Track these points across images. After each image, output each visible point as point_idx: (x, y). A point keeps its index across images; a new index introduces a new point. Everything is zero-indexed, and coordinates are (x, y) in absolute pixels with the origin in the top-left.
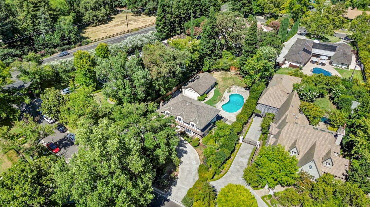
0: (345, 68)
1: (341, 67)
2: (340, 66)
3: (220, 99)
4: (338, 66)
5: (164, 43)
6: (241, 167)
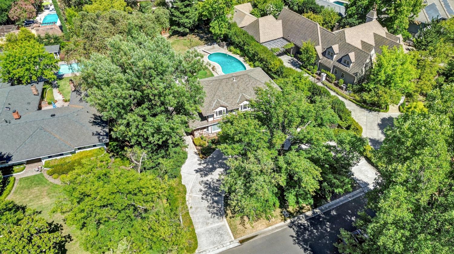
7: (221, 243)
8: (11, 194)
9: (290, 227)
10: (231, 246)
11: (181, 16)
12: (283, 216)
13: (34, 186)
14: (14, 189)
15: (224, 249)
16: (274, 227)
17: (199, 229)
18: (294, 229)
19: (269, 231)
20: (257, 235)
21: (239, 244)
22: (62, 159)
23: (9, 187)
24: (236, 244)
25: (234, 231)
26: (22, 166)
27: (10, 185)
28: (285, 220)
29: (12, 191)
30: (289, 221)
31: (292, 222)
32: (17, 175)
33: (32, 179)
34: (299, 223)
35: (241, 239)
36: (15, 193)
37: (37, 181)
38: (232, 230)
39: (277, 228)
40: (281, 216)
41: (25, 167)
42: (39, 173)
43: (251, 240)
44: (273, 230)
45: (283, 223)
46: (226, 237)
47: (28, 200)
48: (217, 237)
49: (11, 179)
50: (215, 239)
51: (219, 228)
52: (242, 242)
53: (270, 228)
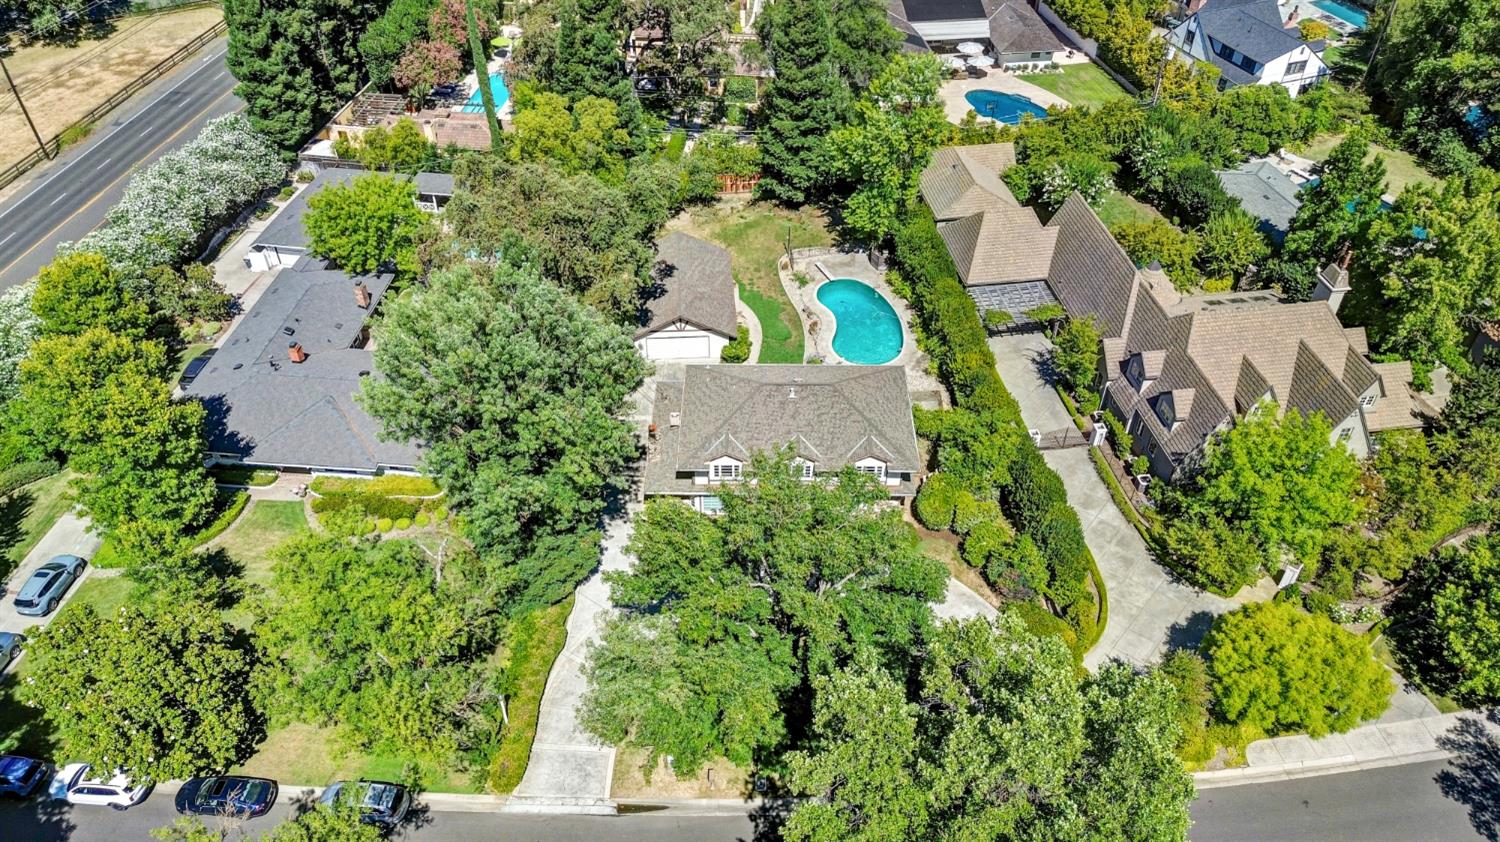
0: (1046, 67)
1: (1035, 67)
2: (1030, 64)
3: (796, 322)
4: (1026, 67)
5: (314, 159)
6: (1122, 543)
7: (576, 794)
8: (228, 531)
9: (752, 818)
10: (594, 810)
11: (786, 155)
12: (750, 786)
13: (276, 526)
14: (238, 520)
15: (576, 810)
16: (714, 802)
17: (546, 745)
18: (757, 826)
19: (699, 808)
20: (664, 808)
21: (615, 812)
22: (350, 480)
23: (228, 514)
24: (608, 808)
25: (619, 776)
26: (271, 474)
27: (233, 511)
28: (750, 797)
29: (233, 525)
30: (758, 801)
31: (763, 809)
32: (258, 490)
33: (281, 509)
34: (778, 816)
35: (624, 801)
36: (237, 530)
37: (287, 519)
38: (615, 774)
39: (720, 808)
40: (747, 782)
41: (277, 477)
42: (298, 498)
43: (644, 814)
44: (708, 808)
45: (740, 802)
46: (594, 785)
47: (253, 554)
48: (576, 777)
49: (241, 497)
50: (568, 781)
51: (590, 760)
52: (623, 809)
53: (704, 802)
